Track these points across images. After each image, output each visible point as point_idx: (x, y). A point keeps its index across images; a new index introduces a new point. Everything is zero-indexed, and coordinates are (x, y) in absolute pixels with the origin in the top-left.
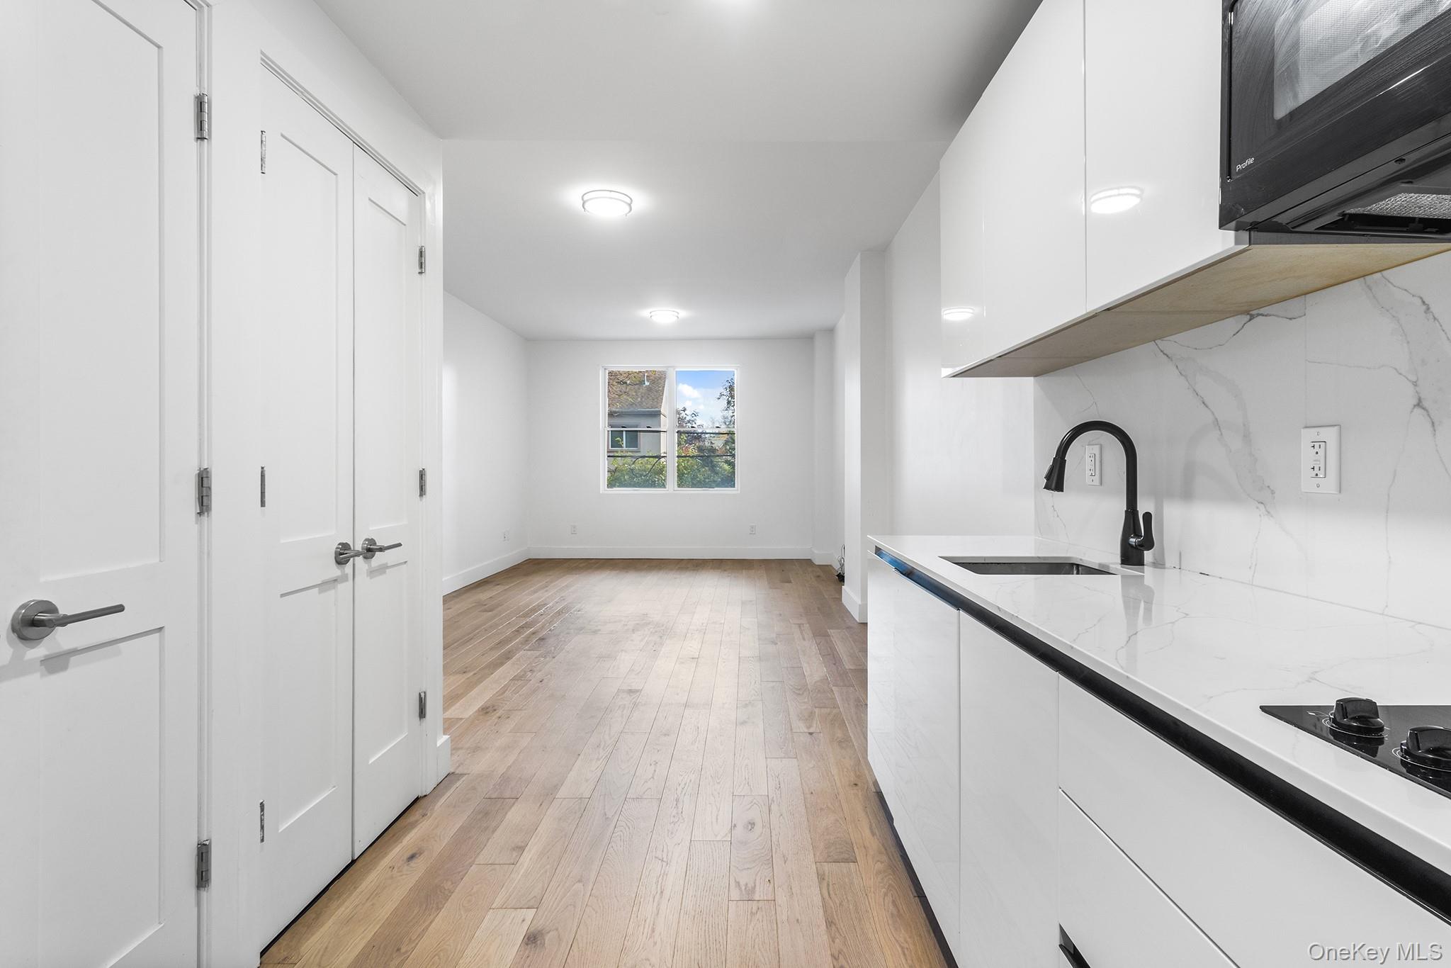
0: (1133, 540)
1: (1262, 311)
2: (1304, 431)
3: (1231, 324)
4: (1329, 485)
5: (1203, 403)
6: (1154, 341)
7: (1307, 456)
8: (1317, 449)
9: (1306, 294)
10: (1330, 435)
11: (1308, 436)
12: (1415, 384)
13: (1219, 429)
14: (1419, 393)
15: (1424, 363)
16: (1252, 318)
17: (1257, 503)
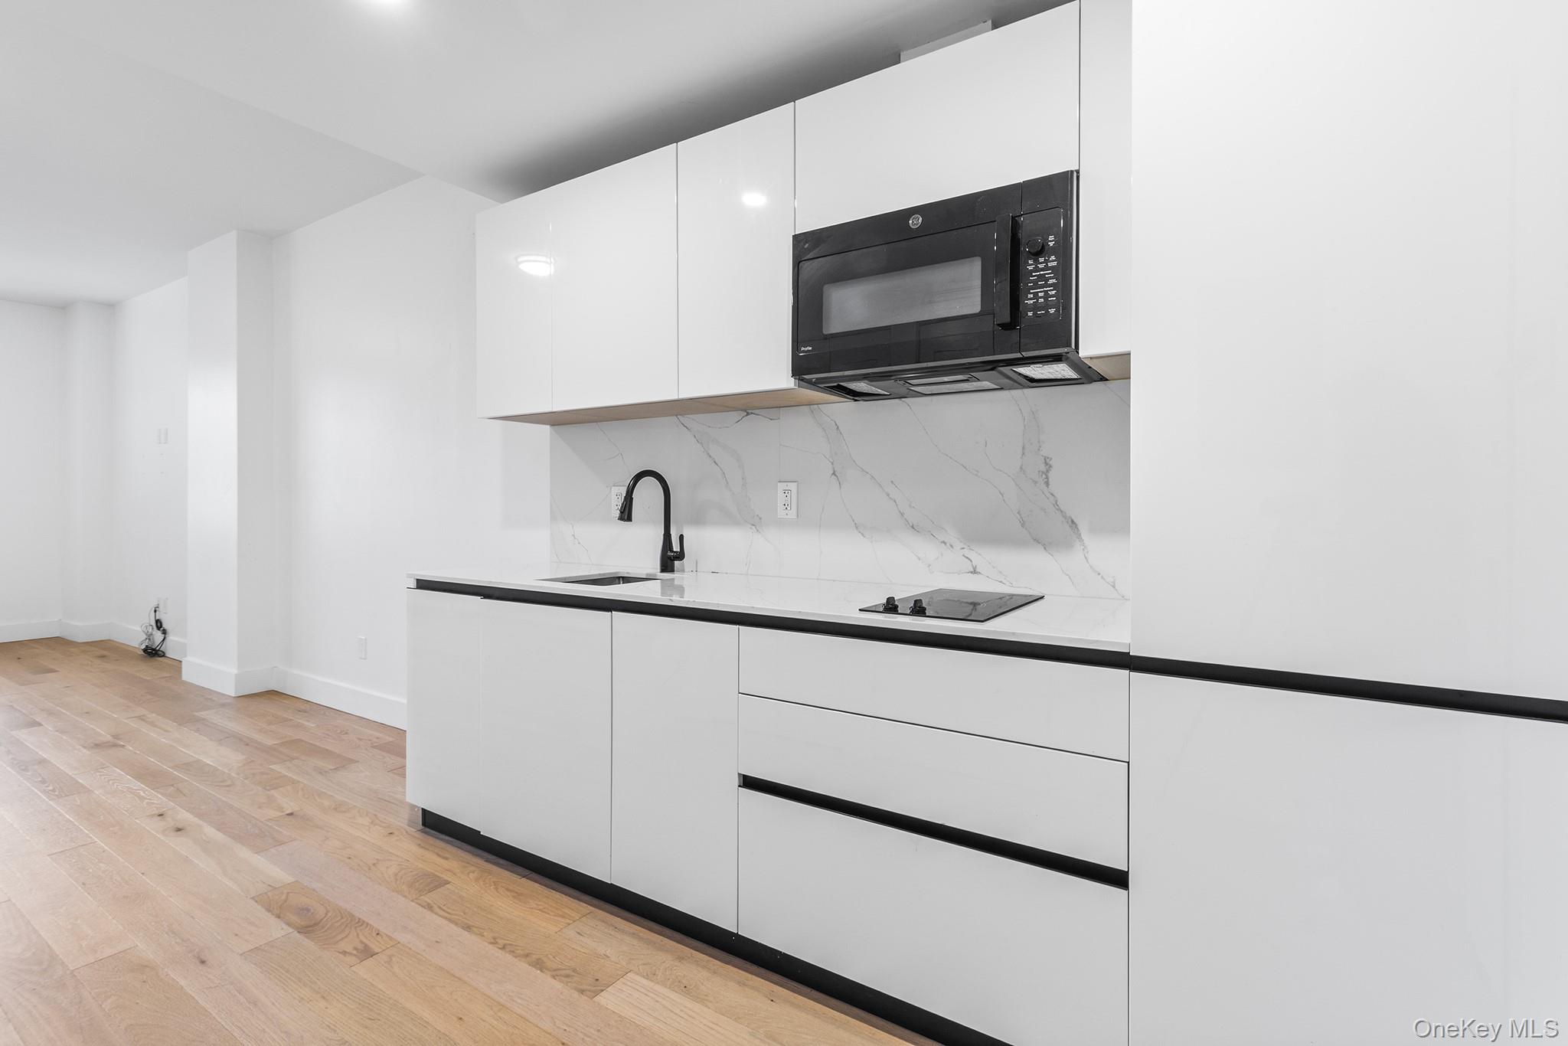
0: (669, 554)
1: (756, 411)
2: (779, 484)
3: (735, 416)
4: (792, 514)
5: (715, 462)
6: (676, 416)
7: (781, 498)
8: (786, 494)
9: (780, 407)
10: (793, 487)
11: (781, 486)
12: (832, 464)
13: (726, 480)
14: (834, 468)
15: (836, 454)
16: (748, 414)
17: (750, 526)
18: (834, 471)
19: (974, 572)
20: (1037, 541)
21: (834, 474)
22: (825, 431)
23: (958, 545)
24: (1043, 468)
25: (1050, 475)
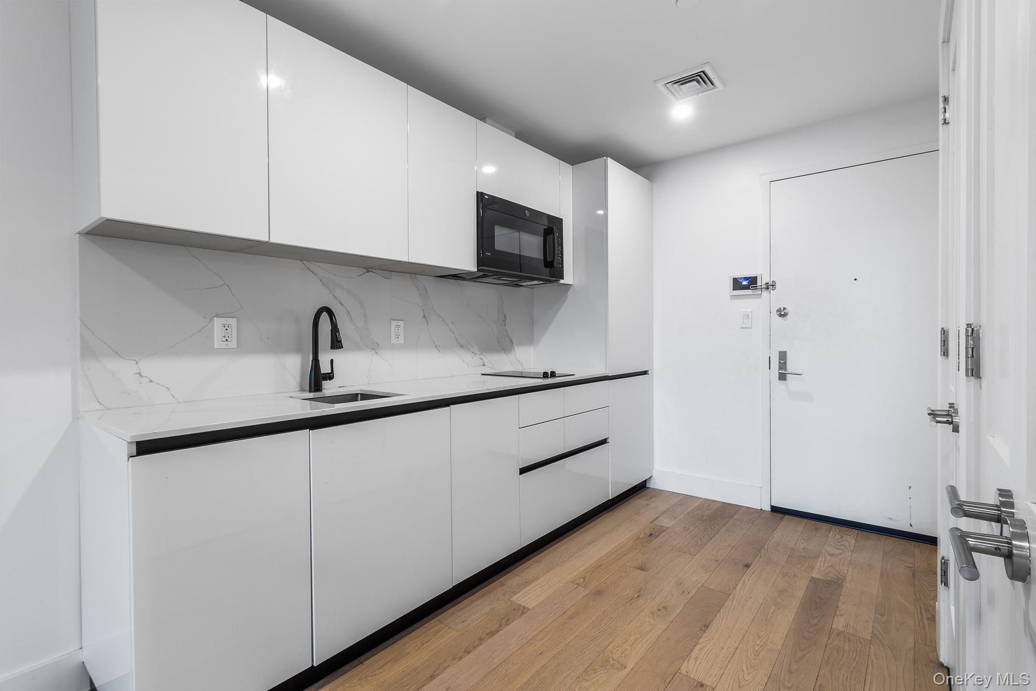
1: (373, 270)
2: (392, 321)
3: (359, 271)
4: (402, 341)
5: (341, 303)
6: (301, 261)
7: (394, 330)
9: (392, 271)
10: (401, 323)
11: (394, 323)
12: (423, 311)
13: (351, 317)
14: (424, 313)
15: (425, 305)
16: (368, 271)
17: (371, 350)
18: (424, 315)
19: (484, 365)
20: (502, 349)
21: (424, 317)
22: (419, 291)
23: (478, 354)
24: (504, 319)
25: (506, 321)
